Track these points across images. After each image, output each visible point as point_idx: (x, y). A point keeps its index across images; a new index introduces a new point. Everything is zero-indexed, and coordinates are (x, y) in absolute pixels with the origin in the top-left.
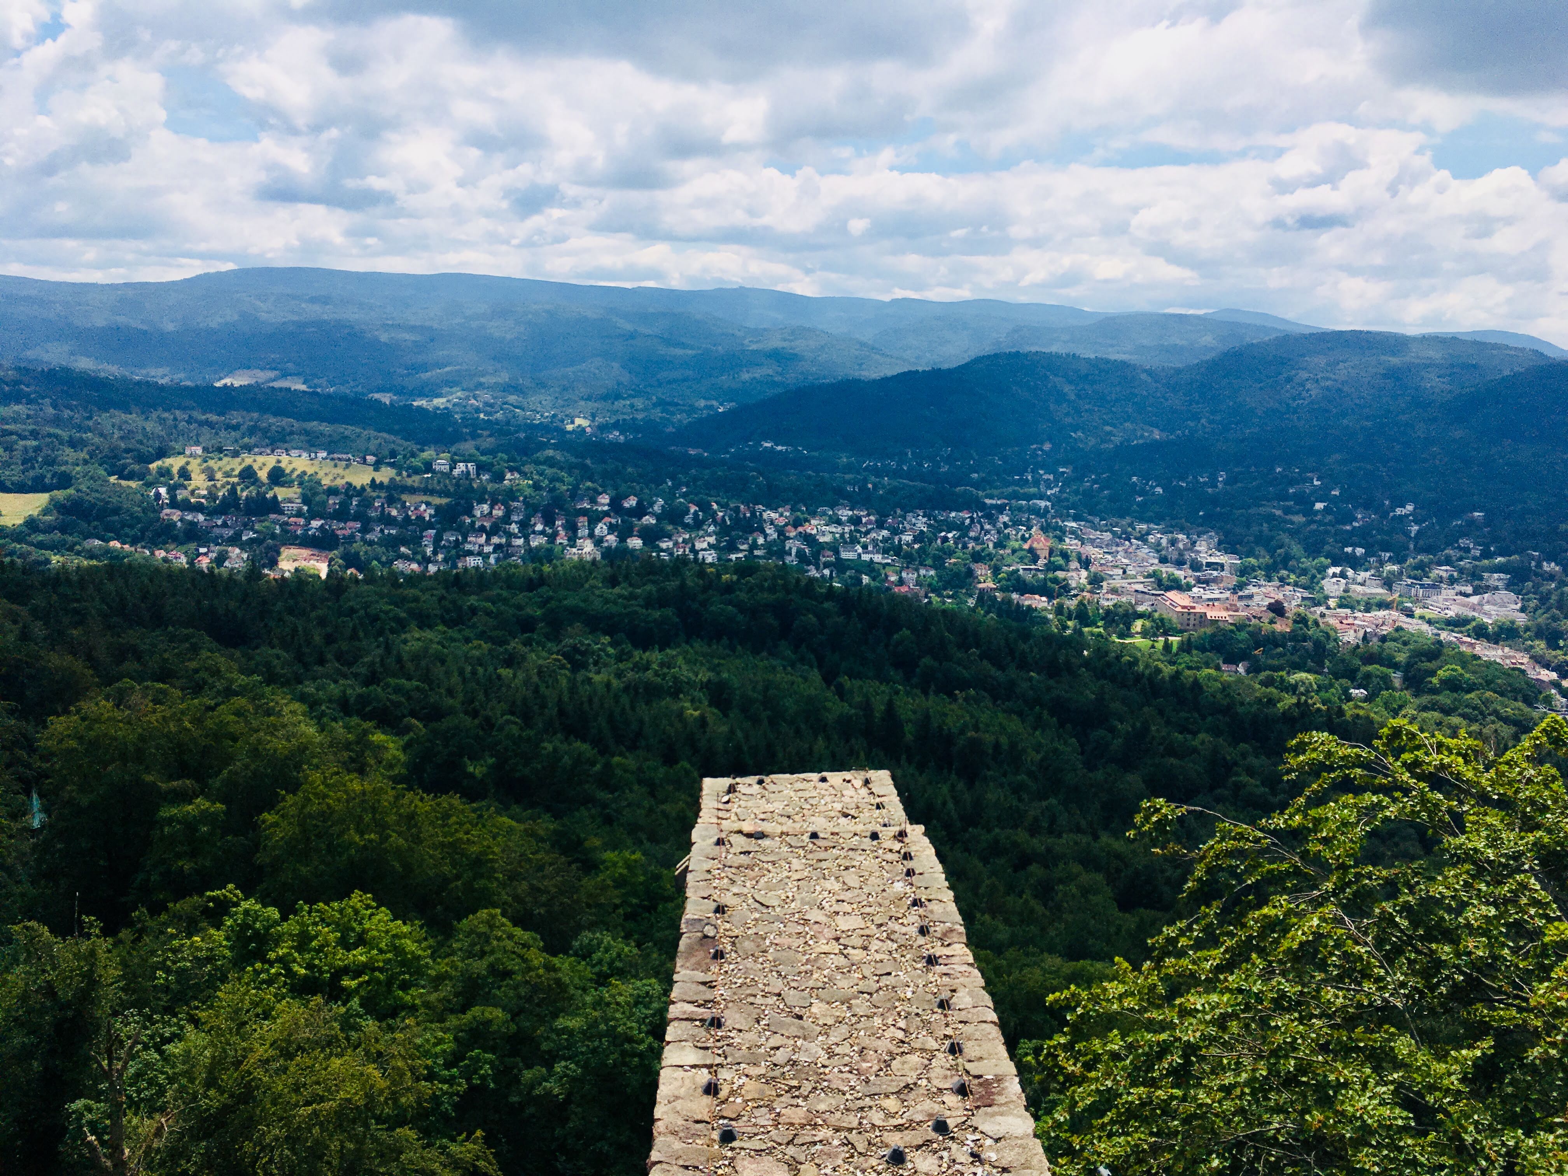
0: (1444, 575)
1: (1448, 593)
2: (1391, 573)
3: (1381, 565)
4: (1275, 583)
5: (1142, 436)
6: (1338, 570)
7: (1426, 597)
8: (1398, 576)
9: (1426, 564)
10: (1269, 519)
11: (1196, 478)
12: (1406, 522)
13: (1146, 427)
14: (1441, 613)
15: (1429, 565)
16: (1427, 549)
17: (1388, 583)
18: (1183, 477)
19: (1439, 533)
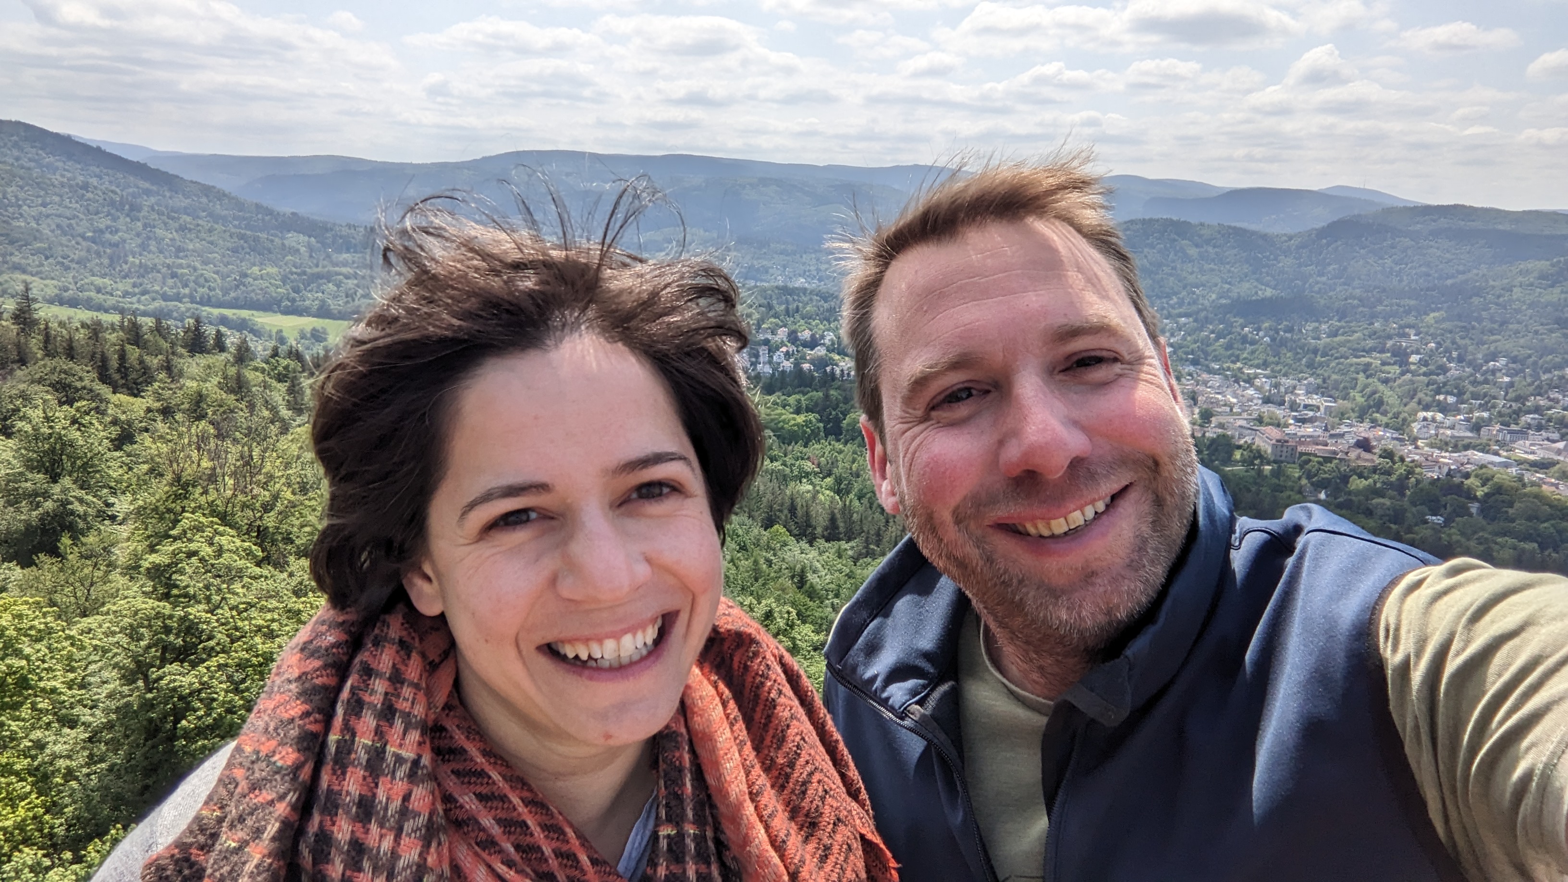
0: (1533, 422)
1: (1536, 438)
2: (1481, 418)
3: (1471, 411)
4: (1366, 425)
5: (1256, 293)
6: (1429, 415)
7: (1514, 442)
8: (1488, 422)
9: (1515, 412)
10: (1367, 367)
11: (1300, 331)
12: (1498, 374)
13: (1260, 286)
14: (1526, 456)
15: (1518, 413)
16: (1517, 399)
17: (1476, 427)
18: (1290, 330)
19: (1529, 385)
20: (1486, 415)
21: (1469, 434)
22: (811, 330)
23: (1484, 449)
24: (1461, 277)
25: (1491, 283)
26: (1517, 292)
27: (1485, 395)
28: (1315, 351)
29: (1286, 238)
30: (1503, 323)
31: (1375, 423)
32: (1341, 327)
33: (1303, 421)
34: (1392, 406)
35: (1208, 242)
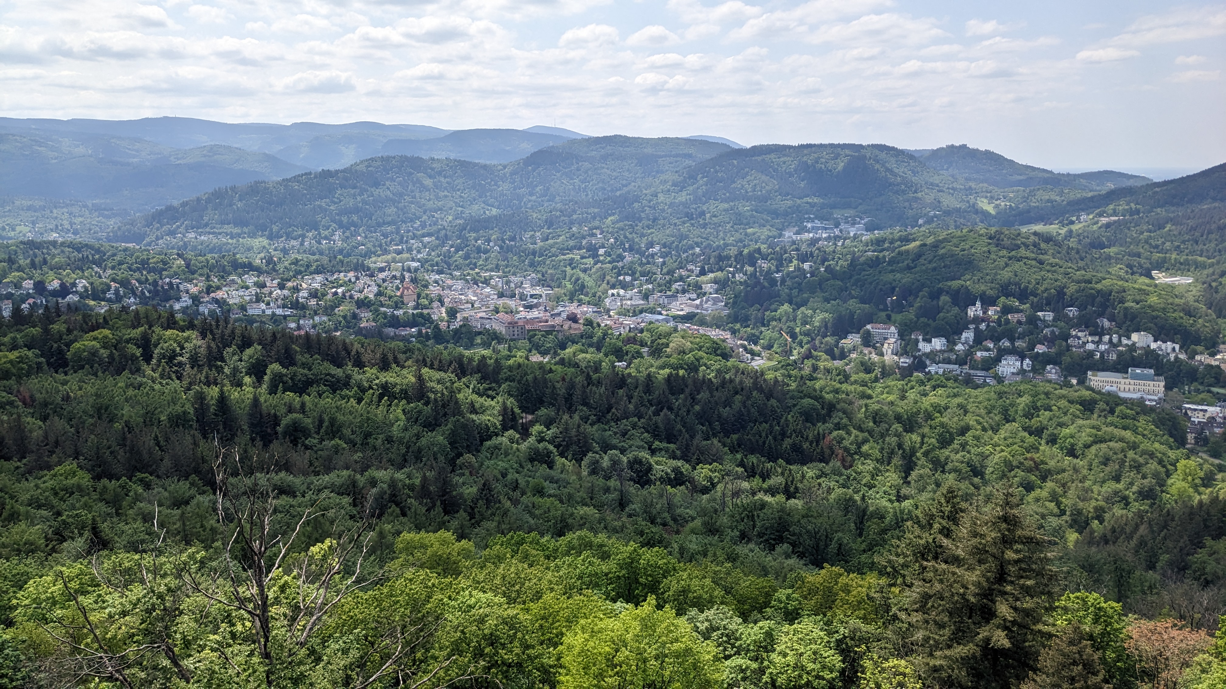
0: (680, 288)
1: (682, 299)
2: (648, 289)
3: (641, 285)
4: (575, 304)
5: (485, 213)
6: (615, 291)
7: (669, 303)
8: (652, 292)
9: (667, 282)
10: (571, 262)
11: (521, 239)
12: (656, 257)
13: (486, 207)
14: (678, 313)
15: (670, 283)
16: (668, 273)
17: (646, 297)
18: (512, 239)
19: (675, 262)
20: (650, 286)
21: (642, 302)
22: (60, 279)
23: (652, 311)
24: (625, 189)
25: (644, 192)
26: (661, 197)
27: (649, 272)
28: (534, 253)
29: (501, 167)
30: (655, 220)
31: (581, 303)
32: (550, 233)
33: (530, 307)
34: (591, 288)
35: (440, 173)
